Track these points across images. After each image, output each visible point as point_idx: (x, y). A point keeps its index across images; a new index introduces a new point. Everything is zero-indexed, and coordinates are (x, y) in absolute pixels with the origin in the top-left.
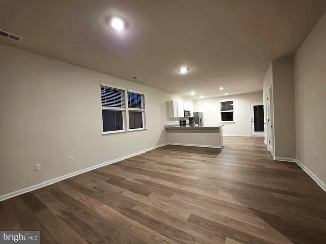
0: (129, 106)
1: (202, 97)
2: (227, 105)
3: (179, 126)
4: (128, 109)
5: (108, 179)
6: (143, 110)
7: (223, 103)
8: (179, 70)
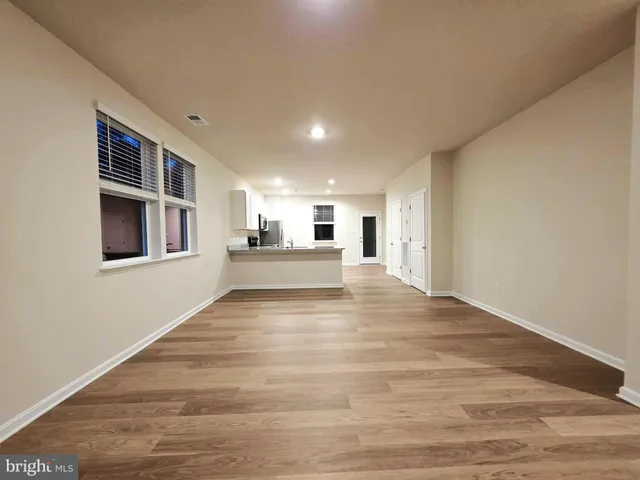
0: (166, 192)
1: (286, 192)
2: (324, 211)
3: (248, 248)
4: (163, 198)
5: (182, 404)
6: (192, 205)
7: (319, 208)
8: (309, 132)
